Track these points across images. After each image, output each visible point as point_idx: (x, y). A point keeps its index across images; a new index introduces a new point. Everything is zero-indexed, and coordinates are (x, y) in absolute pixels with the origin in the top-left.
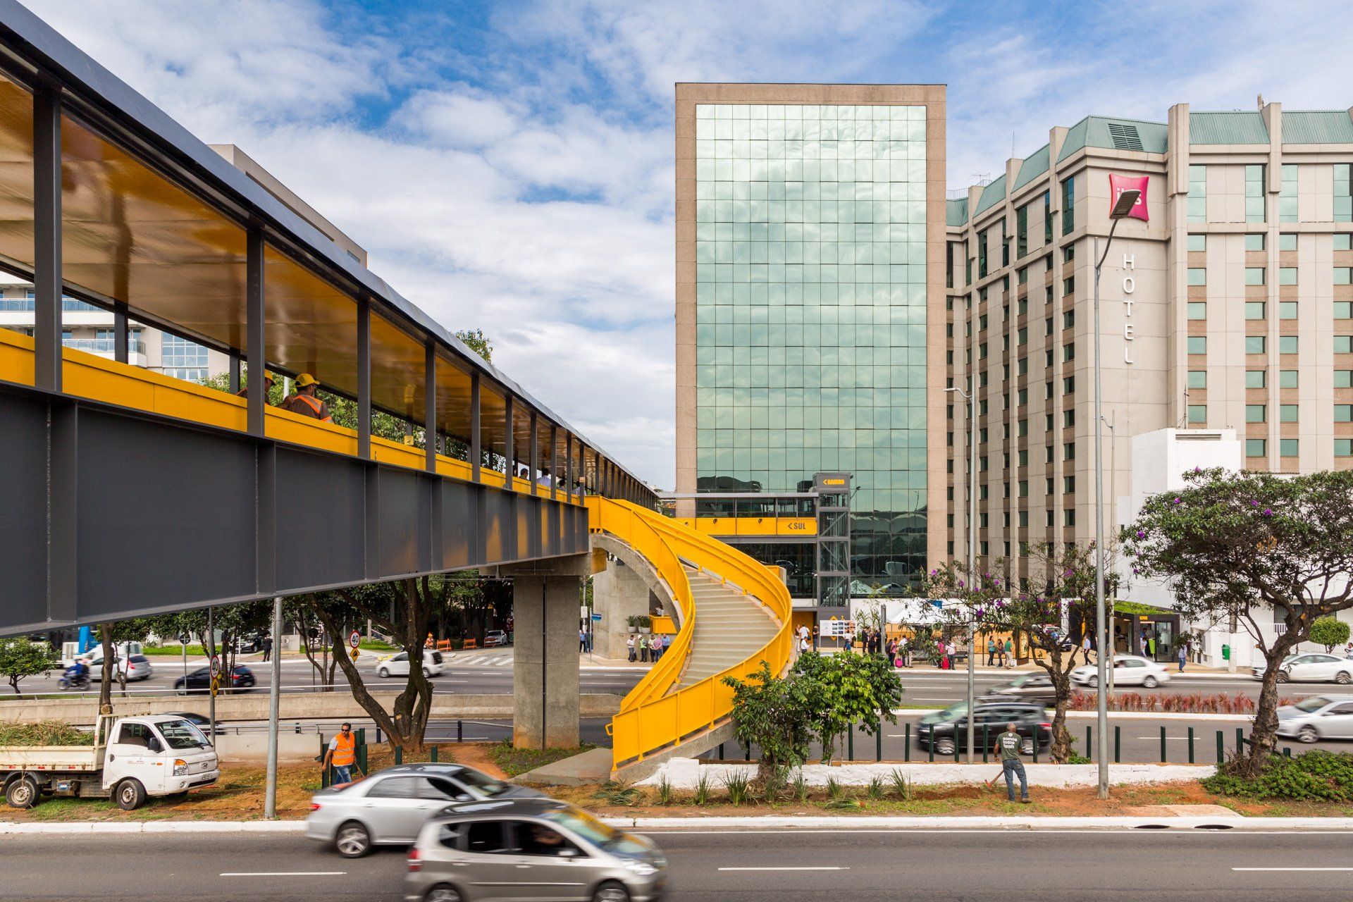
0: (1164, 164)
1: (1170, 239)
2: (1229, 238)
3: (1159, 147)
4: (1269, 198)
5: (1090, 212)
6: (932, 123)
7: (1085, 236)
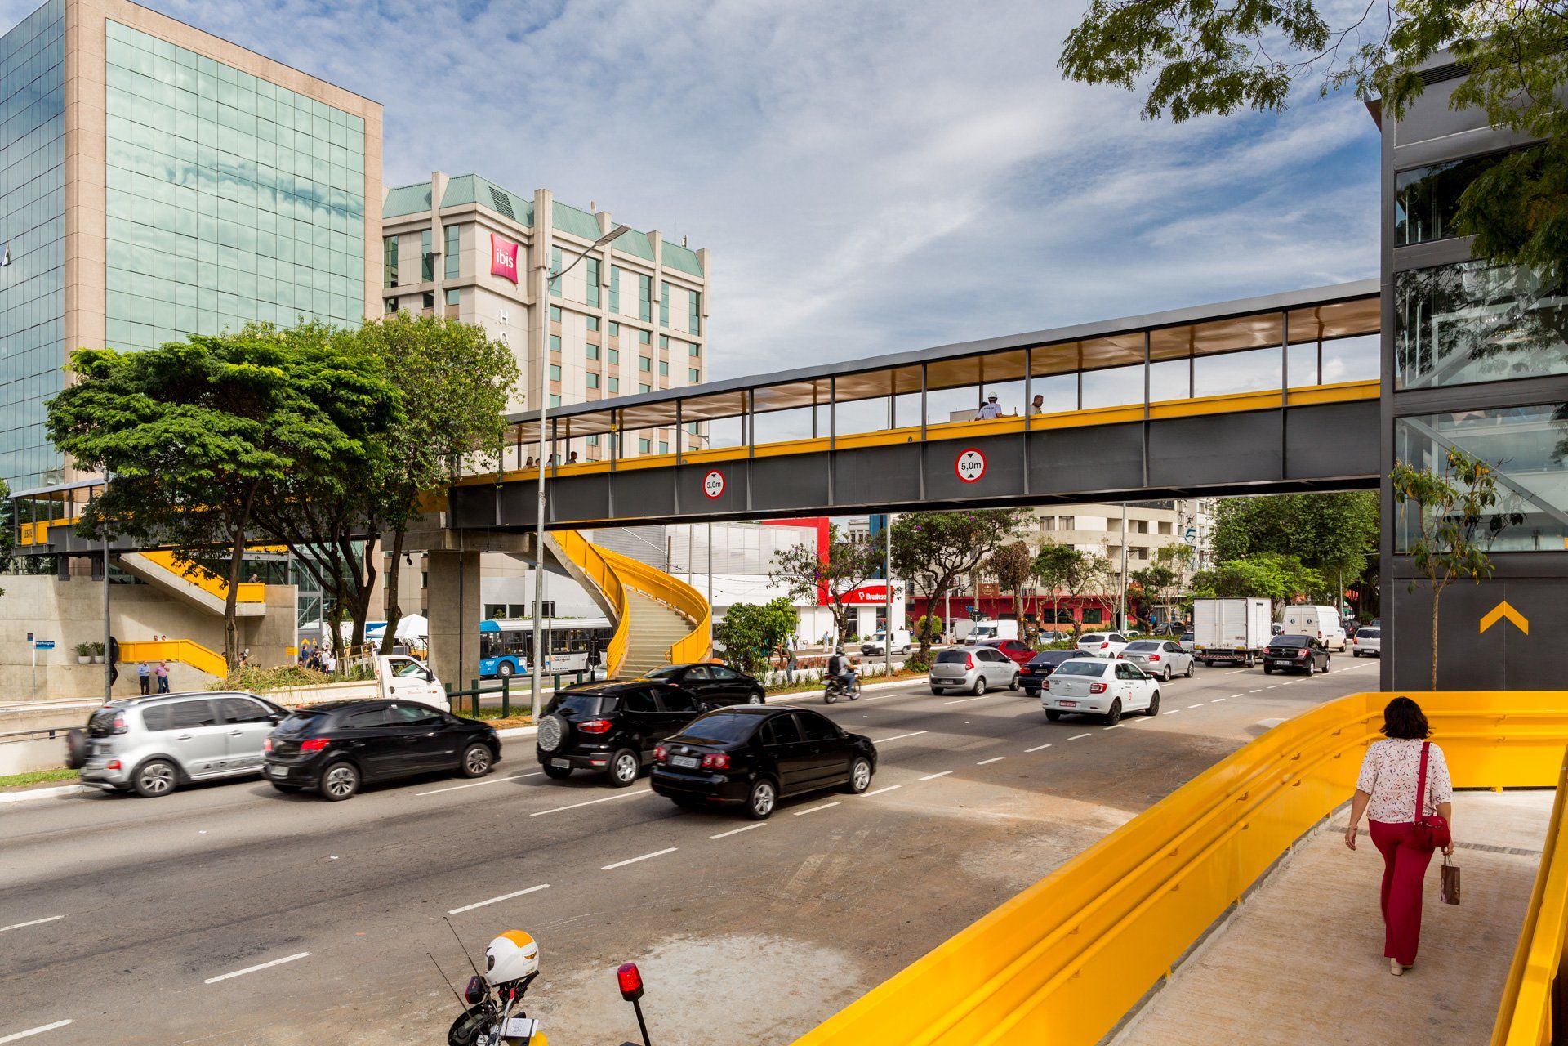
0: (529, 237)
1: (534, 305)
2: (577, 316)
3: (526, 221)
4: (603, 290)
5: (477, 264)
6: (370, 139)
7: (473, 286)
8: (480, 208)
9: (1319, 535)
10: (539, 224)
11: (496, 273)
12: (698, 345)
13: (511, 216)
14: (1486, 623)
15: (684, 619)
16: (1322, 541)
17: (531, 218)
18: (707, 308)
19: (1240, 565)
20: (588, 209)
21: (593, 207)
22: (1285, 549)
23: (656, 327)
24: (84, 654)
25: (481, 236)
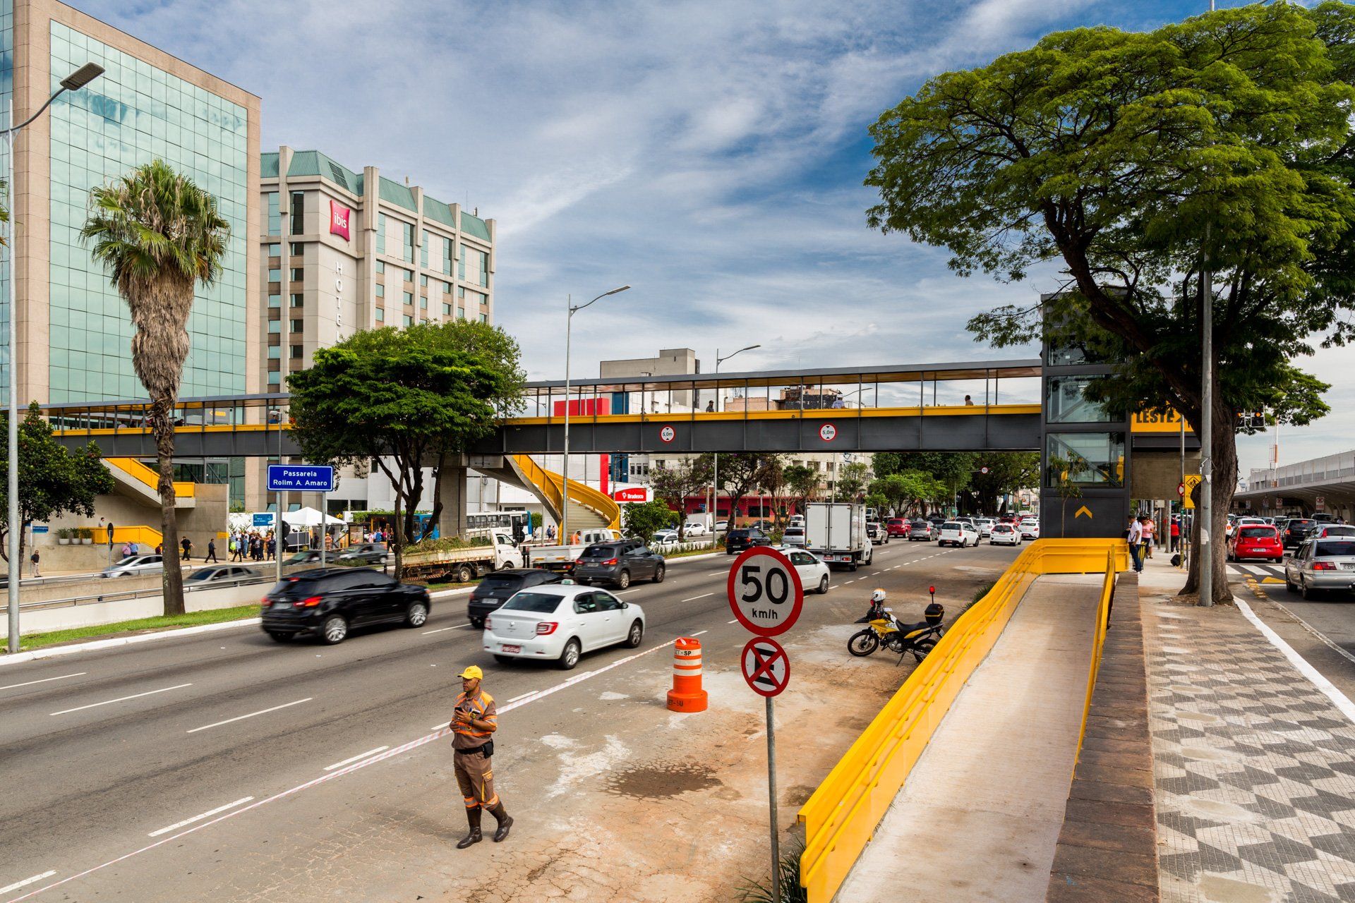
0: (358, 204)
1: (363, 259)
2: (396, 269)
3: (355, 190)
4: (416, 249)
5: (320, 224)
6: (251, 124)
7: (317, 242)
8: (324, 180)
9: (943, 458)
10: (367, 195)
11: (334, 231)
12: (486, 296)
13: (346, 187)
14: (1078, 514)
15: (593, 511)
16: (945, 462)
17: (360, 188)
18: (494, 266)
19: (893, 478)
20: (404, 184)
21: (407, 182)
22: (922, 467)
23: (456, 280)
24: (64, 537)
25: (323, 201)
